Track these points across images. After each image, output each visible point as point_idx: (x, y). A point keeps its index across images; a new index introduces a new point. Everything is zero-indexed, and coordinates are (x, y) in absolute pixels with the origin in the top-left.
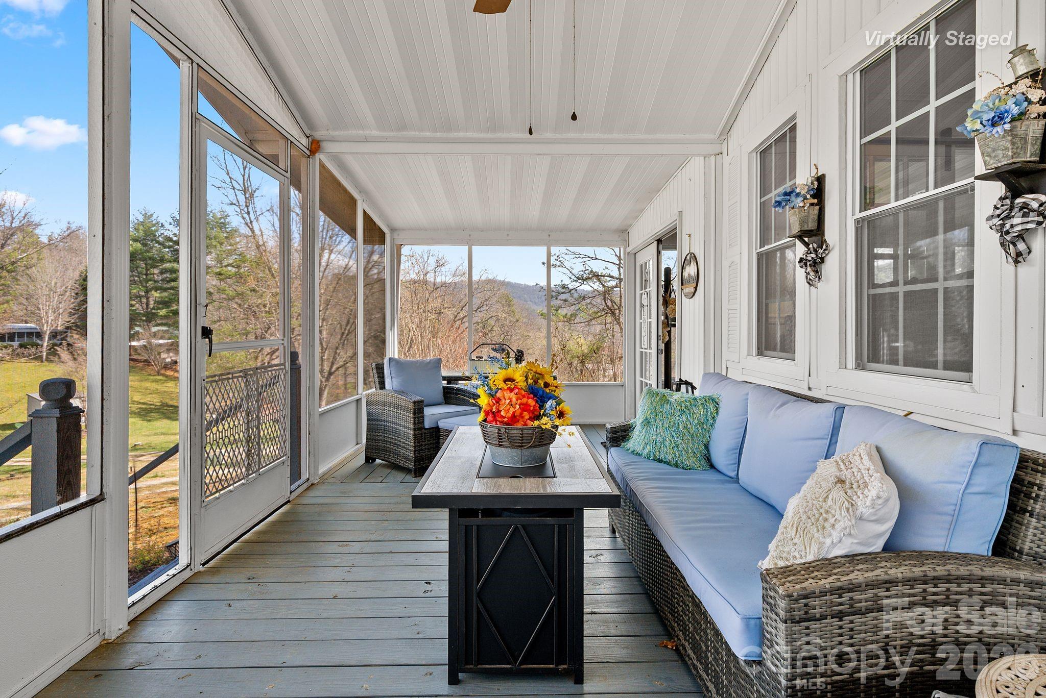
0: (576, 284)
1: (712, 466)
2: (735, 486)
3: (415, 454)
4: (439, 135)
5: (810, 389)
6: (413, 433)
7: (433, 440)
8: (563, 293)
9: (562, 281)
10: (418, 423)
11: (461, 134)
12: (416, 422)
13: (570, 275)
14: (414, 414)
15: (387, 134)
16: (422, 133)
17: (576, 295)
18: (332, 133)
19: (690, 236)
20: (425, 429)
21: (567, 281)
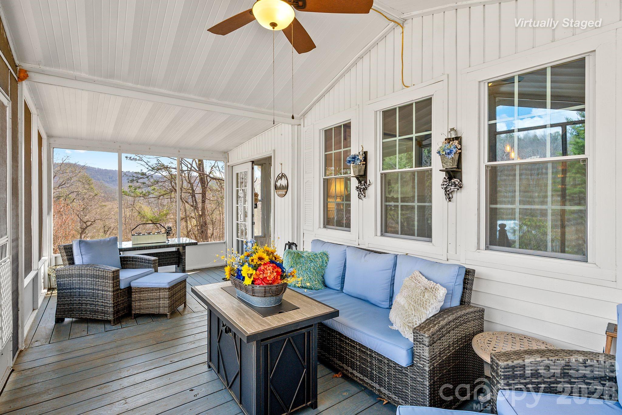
0: (152, 173)
1: (326, 286)
2: (342, 294)
3: (114, 309)
4: (139, 86)
5: (359, 245)
6: (112, 294)
7: (126, 296)
8: (141, 178)
9: (142, 170)
10: (116, 286)
11: (156, 89)
12: (115, 286)
13: (147, 166)
14: (113, 280)
15: (96, 78)
16: (125, 83)
17: (152, 180)
18: (43, 67)
19: (281, 164)
20: (121, 289)
21: (145, 170)
